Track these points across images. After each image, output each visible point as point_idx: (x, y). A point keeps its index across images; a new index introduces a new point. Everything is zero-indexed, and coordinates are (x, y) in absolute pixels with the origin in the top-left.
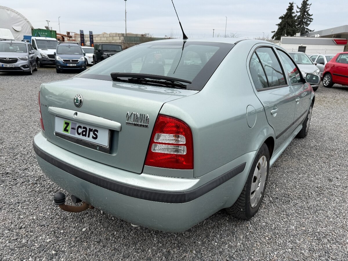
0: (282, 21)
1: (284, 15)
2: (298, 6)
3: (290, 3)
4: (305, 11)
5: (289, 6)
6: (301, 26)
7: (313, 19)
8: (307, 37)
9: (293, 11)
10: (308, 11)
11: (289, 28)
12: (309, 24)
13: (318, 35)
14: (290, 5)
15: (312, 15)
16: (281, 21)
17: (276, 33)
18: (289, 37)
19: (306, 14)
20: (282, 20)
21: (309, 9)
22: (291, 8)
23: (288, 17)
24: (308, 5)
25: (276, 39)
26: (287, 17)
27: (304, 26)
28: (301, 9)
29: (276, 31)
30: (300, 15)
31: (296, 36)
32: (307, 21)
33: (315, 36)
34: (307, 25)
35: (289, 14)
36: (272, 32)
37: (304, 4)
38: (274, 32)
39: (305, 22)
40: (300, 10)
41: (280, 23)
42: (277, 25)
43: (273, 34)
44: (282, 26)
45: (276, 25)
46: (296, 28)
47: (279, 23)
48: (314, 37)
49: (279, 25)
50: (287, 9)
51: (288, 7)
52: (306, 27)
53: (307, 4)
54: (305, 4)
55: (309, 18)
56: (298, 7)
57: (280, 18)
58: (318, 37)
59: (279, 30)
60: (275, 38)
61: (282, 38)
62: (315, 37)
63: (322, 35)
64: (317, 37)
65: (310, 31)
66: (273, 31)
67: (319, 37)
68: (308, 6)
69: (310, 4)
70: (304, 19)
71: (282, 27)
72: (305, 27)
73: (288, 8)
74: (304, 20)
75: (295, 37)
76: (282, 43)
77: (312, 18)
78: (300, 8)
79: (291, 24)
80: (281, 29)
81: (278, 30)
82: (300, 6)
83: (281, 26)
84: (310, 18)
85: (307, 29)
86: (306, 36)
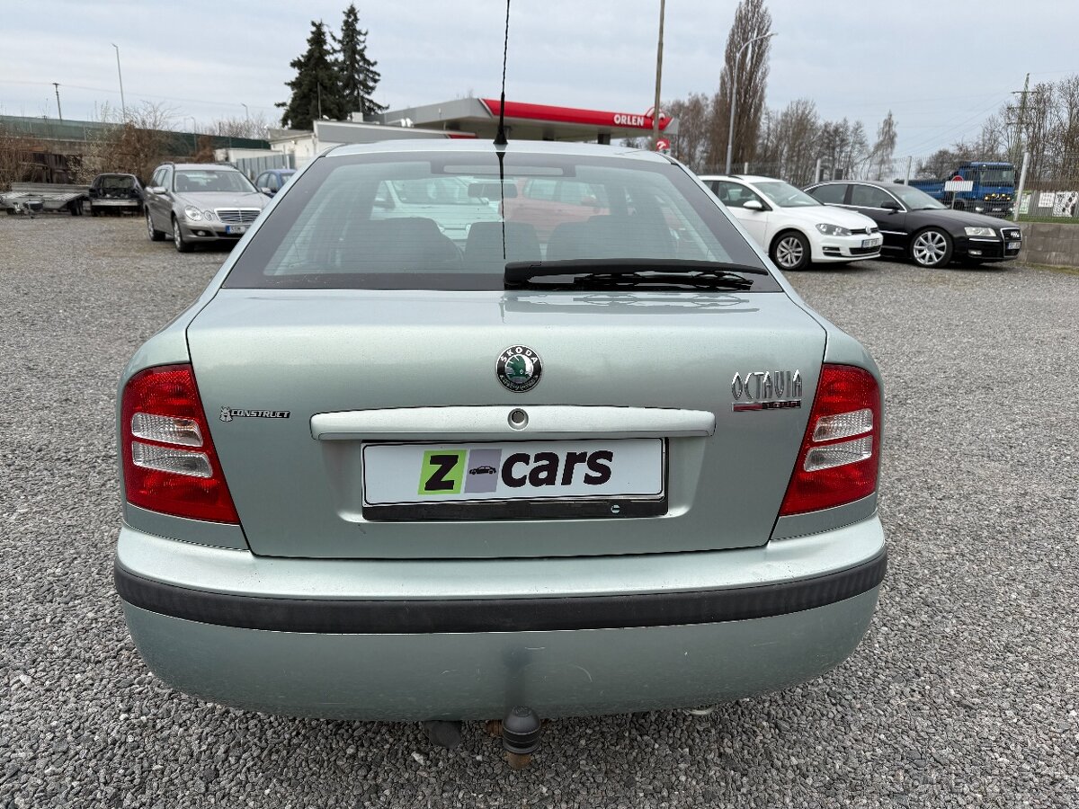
0: (300, 74)
1: (302, 56)
2: (334, 35)
3: (314, 24)
4: (354, 51)
5: (313, 33)
6: (352, 93)
7: (379, 75)
8: (380, 125)
9: (325, 47)
10: (363, 50)
11: (325, 97)
12: (373, 88)
13: (409, 122)
14: (314, 29)
15: (375, 63)
16: (298, 75)
17: (290, 106)
18: (334, 124)
19: (358, 57)
20: (299, 71)
21: (365, 47)
22: (318, 39)
23: (316, 65)
24: (360, 33)
25: (294, 127)
26: (313, 61)
27: (362, 93)
28: (343, 45)
29: (289, 102)
30: (345, 61)
31: (353, 120)
32: (365, 80)
33: (400, 123)
34: (369, 90)
35: (317, 55)
36: (278, 105)
37: (347, 29)
38: (283, 105)
39: (361, 82)
40: (340, 45)
41: (297, 79)
42: (289, 84)
43: (282, 111)
44: (305, 88)
45: (286, 84)
46: (344, 97)
47: (294, 80)
48: (399, 125)
49: (293, 85)
50: (308, 40)
51: (310, 36)
52: (366, 96)
53: (355, 30)
54: (351, 30)
55: (368, 70)
56: (334, 38)
57: (294, 65)
58: (409, 125)
59: (298, 102)
60: (290, 122)
61: (316, 124)
62: (401, 126)
63: (418, 122)
64: (406, 127)
65: (380, 107)
66: (281, 102)
67: (411, 127)
68: (361, 38)
69: (363, 32)
70: (359, 72)
71: (306, 91)
72: (362, 97)
73: (312, 39)
74: (356, 77)
75: (351, 122)
76: (321, 141)
77: (378, 71)
78: (340, 41)
79: (328, 85)
80: (302, 98)
81: (294, 100)
82: (340, 35)
83: (300, 87)
84: (372, 72)
85: (371, 101)
86: (378, 123)
